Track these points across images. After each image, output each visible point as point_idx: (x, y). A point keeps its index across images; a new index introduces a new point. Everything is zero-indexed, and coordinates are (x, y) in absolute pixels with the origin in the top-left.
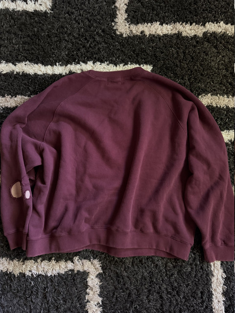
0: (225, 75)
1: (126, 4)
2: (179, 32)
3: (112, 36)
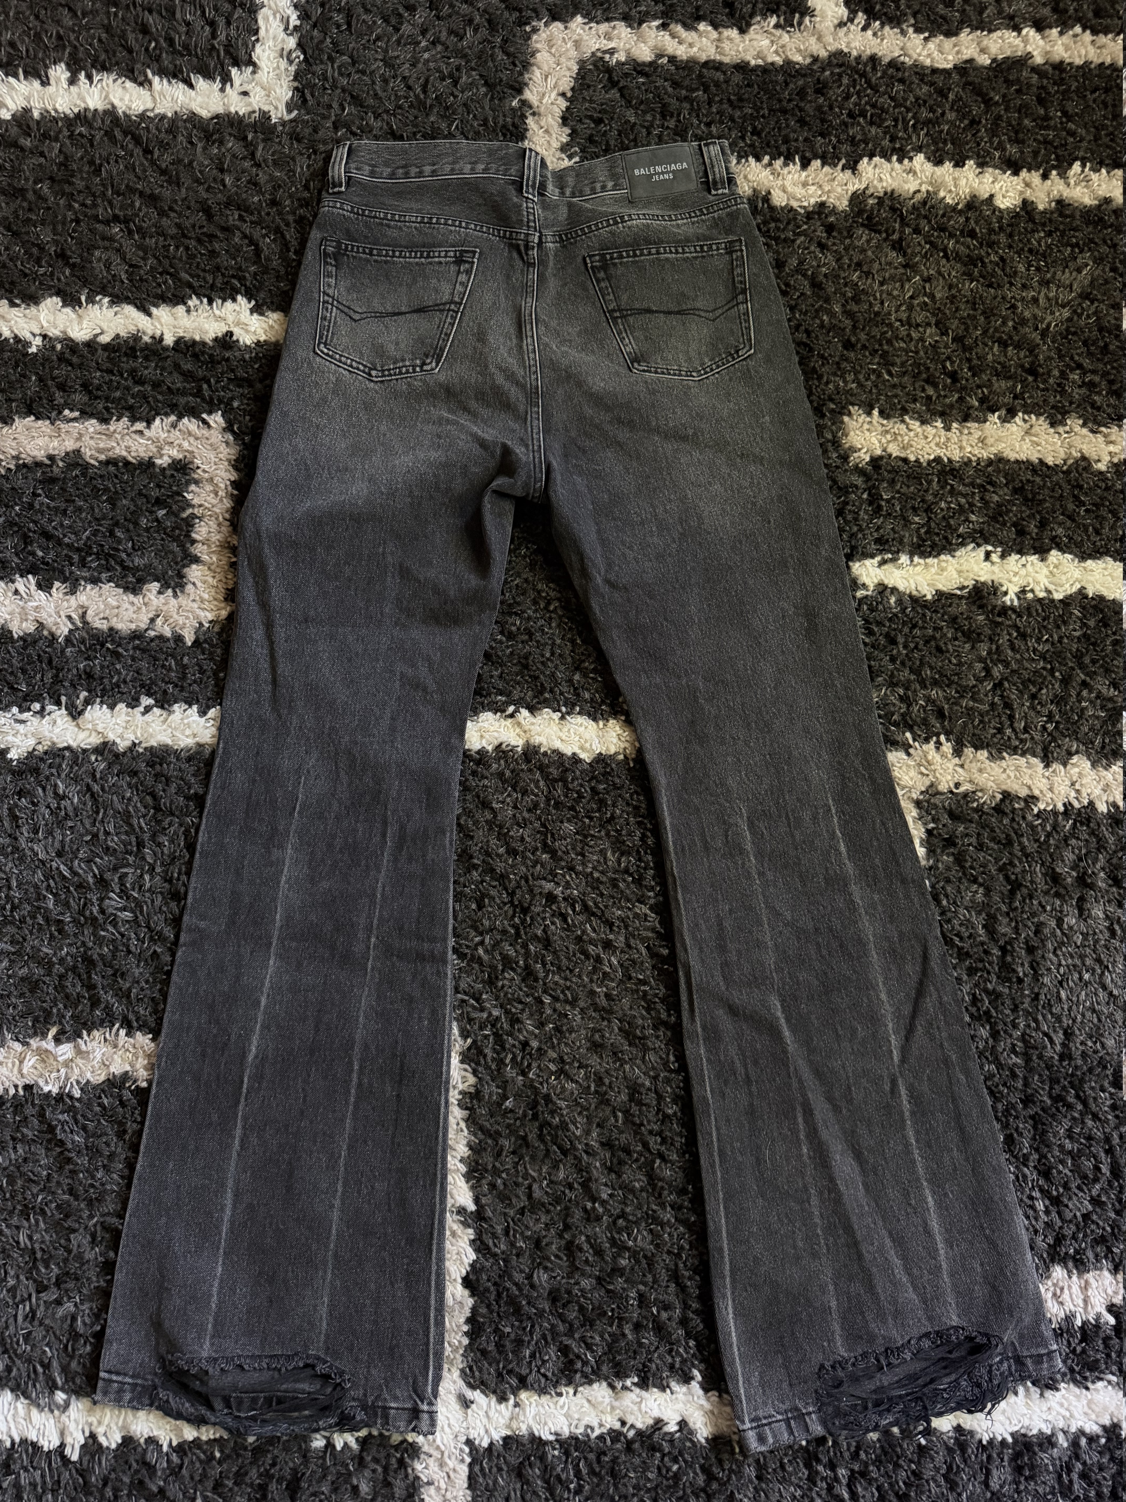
2: (757, 190)
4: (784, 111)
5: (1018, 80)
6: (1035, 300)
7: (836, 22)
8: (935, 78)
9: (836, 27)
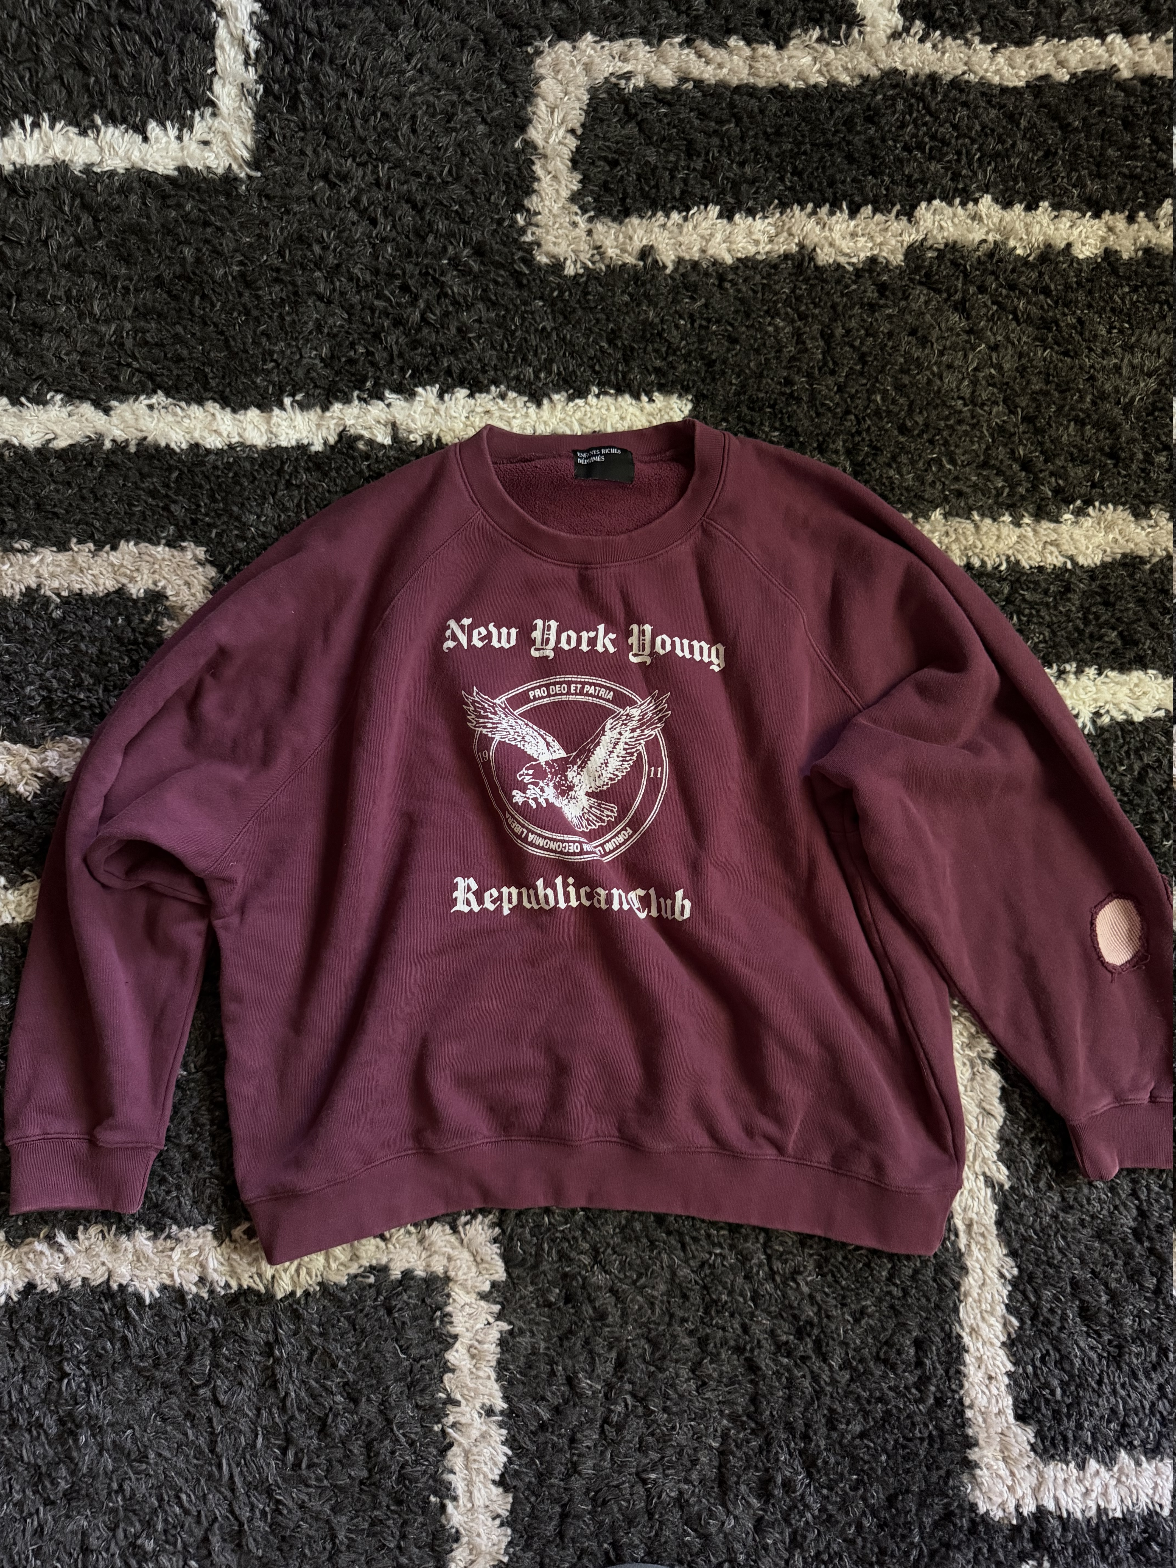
0: (1001, 429)
1: (572, 131)
2: (801, 246)
3: (517, 275)
4: (829, 145)
5: (1101, 100)
6: (1118, 369)
7: (889, 31)
8: (1005, 100)
9: (889, 38)
